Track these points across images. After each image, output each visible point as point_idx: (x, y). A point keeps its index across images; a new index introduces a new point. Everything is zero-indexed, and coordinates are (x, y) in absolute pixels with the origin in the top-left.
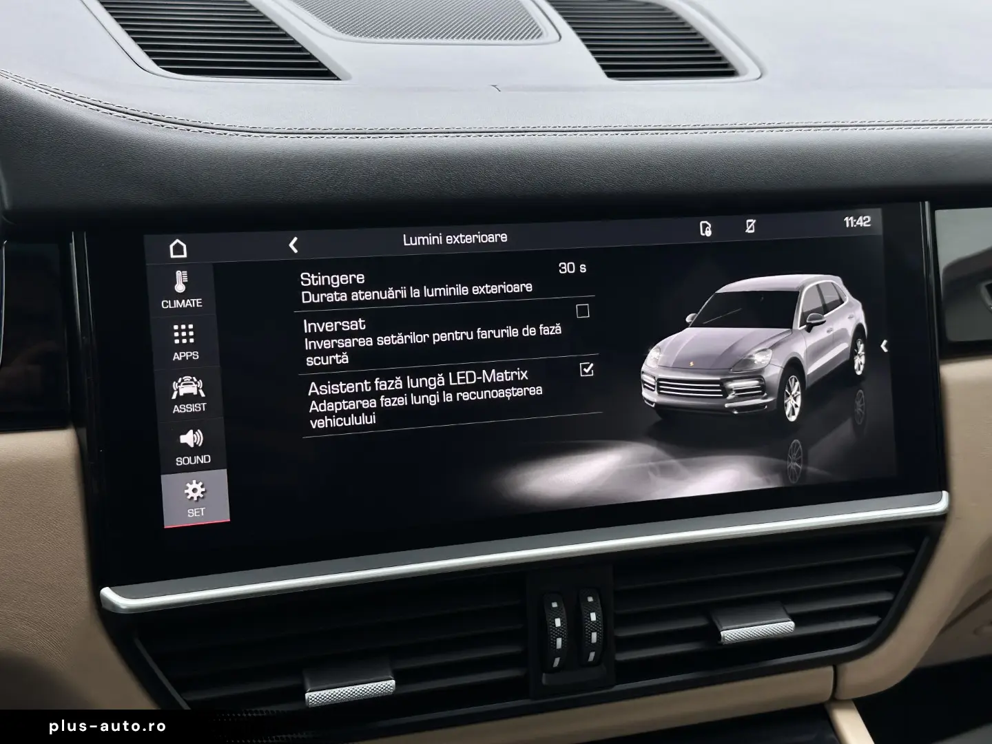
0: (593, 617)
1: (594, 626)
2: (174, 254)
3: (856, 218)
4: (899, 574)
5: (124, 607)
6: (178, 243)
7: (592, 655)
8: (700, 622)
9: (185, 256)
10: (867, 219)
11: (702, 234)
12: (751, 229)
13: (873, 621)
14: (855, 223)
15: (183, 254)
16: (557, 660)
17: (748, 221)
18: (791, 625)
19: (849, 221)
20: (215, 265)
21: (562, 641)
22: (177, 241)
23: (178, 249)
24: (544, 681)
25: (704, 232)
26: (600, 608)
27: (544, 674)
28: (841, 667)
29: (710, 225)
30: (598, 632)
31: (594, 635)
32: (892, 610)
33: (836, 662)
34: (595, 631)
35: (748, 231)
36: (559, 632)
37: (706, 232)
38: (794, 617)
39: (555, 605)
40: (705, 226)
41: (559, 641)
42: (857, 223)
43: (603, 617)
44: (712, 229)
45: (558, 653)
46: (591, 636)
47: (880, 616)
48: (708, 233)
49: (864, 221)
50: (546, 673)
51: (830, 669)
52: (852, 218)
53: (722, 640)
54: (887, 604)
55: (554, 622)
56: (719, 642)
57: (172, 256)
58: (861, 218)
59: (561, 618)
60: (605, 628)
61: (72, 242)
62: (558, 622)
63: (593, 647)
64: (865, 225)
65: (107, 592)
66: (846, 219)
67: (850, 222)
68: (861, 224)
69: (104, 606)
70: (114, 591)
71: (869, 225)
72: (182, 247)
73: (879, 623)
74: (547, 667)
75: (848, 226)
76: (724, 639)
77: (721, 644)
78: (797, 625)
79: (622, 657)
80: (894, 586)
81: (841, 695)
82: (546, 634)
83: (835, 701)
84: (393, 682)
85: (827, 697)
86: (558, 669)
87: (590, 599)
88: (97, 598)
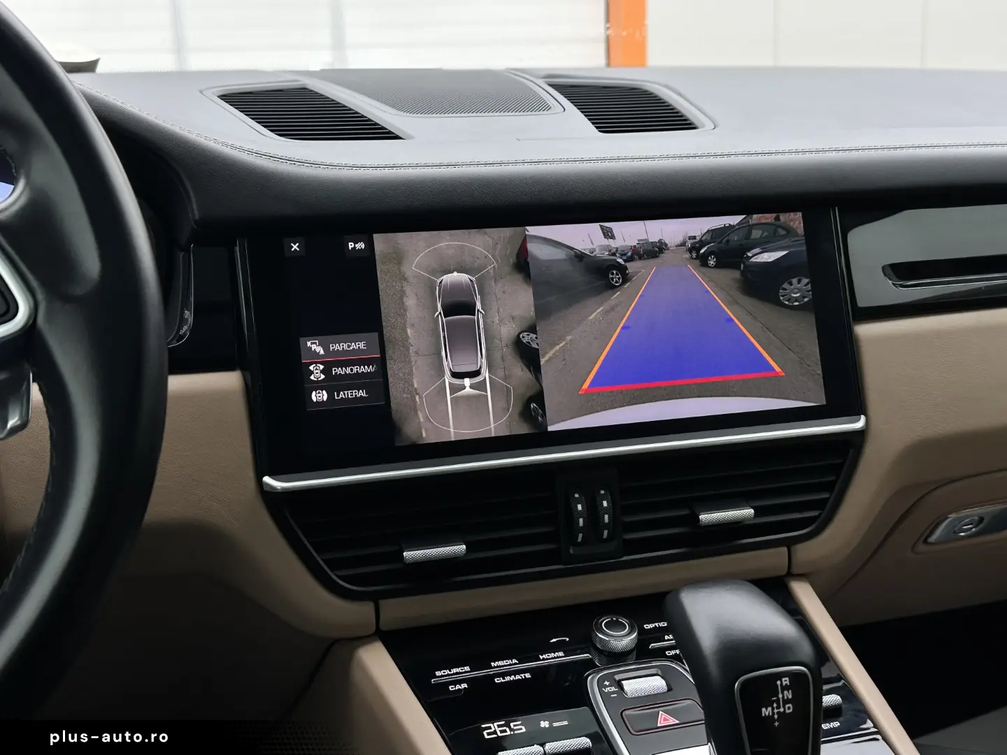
0: (605, 504)
1: (606, 511)
4: (833, 478)
5: (278, 489)
7: (606, 532)
8: (685, 512)
13: (815, 513)
16: (580, 536)
18: (752, 511)
21: (584, 521)
24: (571, 551)
26: (610, 497)
27: (571, 547)
28: (793, 548)
30: (609, 515)
31: (606, 517)
32: (828, 506)
33: (789, 543)
34: (607, 514)
36: (580, 514)
38: (752, 508)
39: (577, 495)
41: (581, 520)
43: (613, 503)
45: (581, 530)
46: (604, 517)
47: (820, 510)
50: (573, 546)
51: (785, 549)
53: (701, 522)
54: (825, 501)
55: (577, 507)
56: (699, 524)
59: (581, 504)
60: (613, 510)
61: (236, 245)
62: (580, 507)
63: (606, 526)
65: (267, 479)
69: (265, 489)
70: (274, 479)
73: (820, 514)
74: (572, 541)
77: (700, 526)
78: (757, 514)
79: (629, 536)
80: (829, 487)
81: (795, 570)
82: (571, 515)
83: (791, 575)
84: (464, 547)
85: (784, 572)
86: (581, 544)
87: (602, 492)
88: (260, 483)
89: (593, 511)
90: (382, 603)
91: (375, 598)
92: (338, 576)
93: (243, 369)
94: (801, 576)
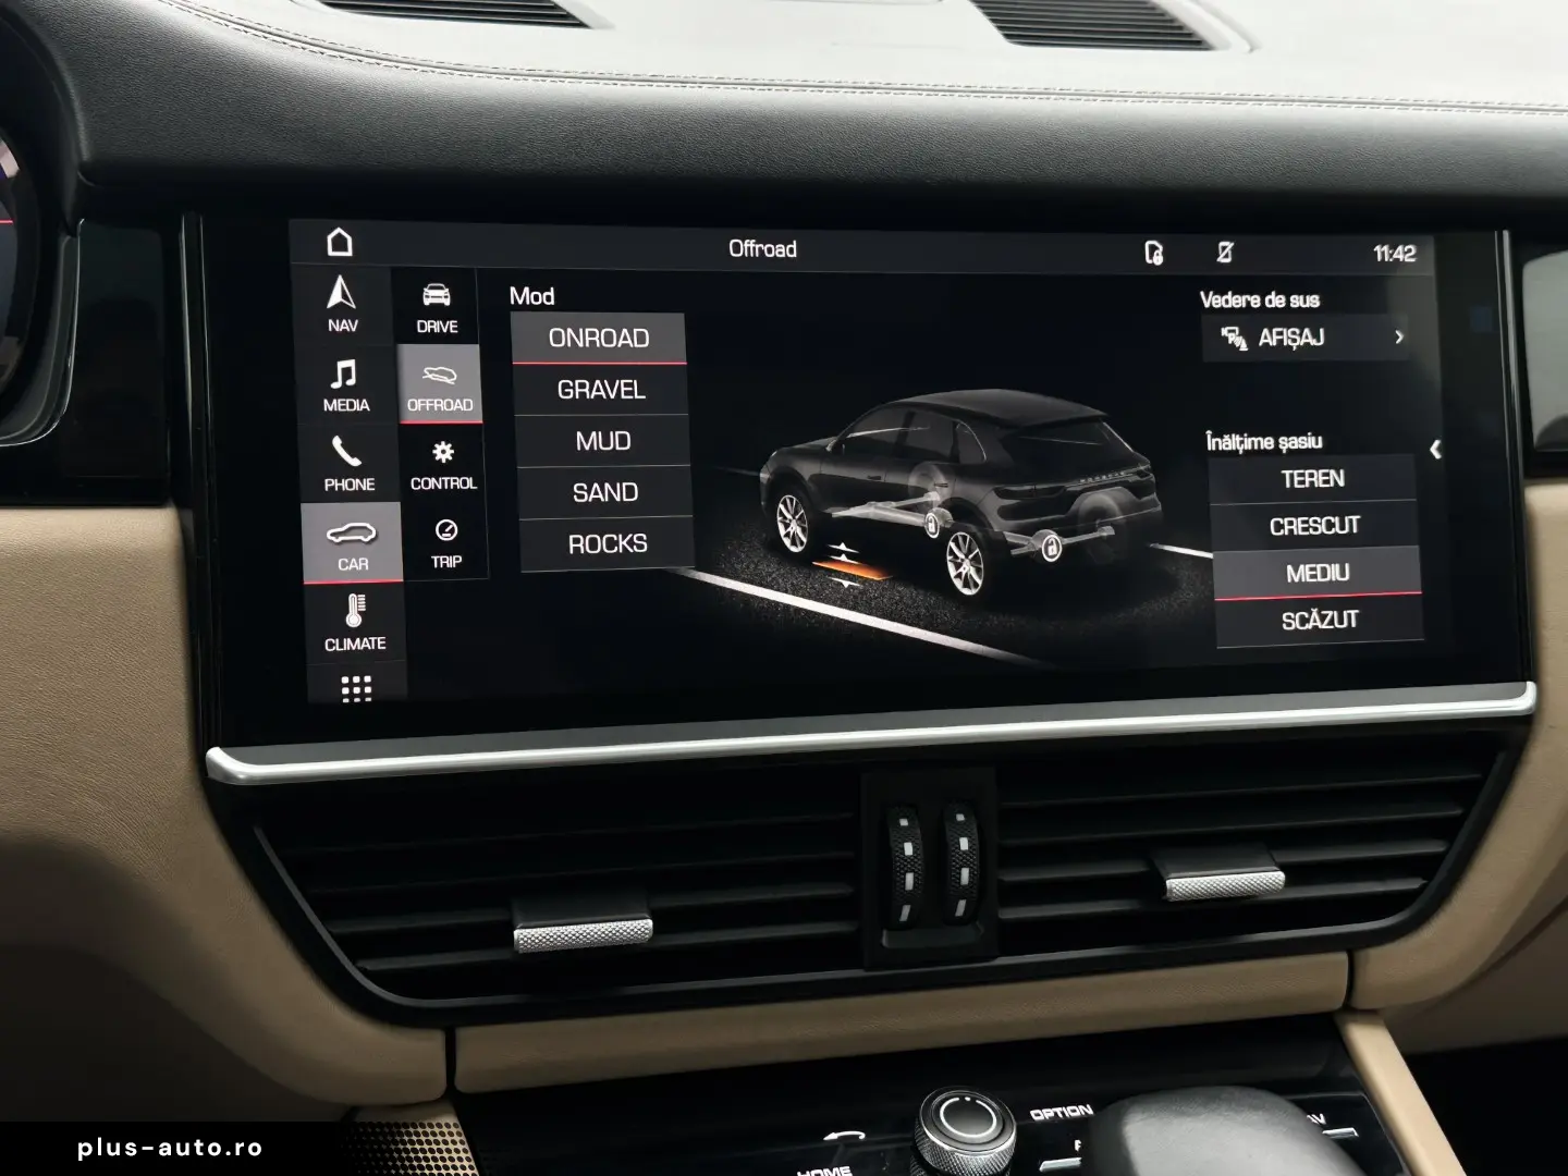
0: (964, 844)
1: (965, 860)
2: (334, 250)
3: (1394, 247)
4: (1458, 812)
5: (241, 776)
6: (339, 235)
7: (961, 906)
8: (1134, 868)
9: (349, 253)
10: (1410, 251)
11: (1148, 261)
12: (1226, 256)
13: (1413, 884)
14: (1391, 256)
15: (346, 250)
16: (906, 910)
17: (1222, 244)
18: (1279, 877)
19: (1382, 251)
20: (394, 271)
21: (915, 878)
22: (339, 230)
23: (339, 242)
24: (884, 941)
25: (1151, 257)
26: (975, 830)
27: (885, 932)
28: (1360, 955)
29: (1161, 248)
30: (971, 868)
31: (965, 873)
32: (1443, 870)
33: (1353, 946)
34: (968, 866)
35: (1221, 259)
36: (909, 865)
37: (1155, 258)
38: (1282, 868)
39: (904, 823)
40: (1153, 249)
41: (910, 878)
42: (1395, 256)
43: (981, 845)
44: (1163, 254)
45: (909, 898)
46: (960, 874)
47: (1424, 879)
48: (1158, 260)
49: (1405, 253)
50: (889, 929)
51: (1343, 957)
52: (1386, 248)
53: (1168, 894)
54: (1437, 859)
55: (903, 848)
56: (1164, 898)
57: (331, 253)
58: (1400, 248)
59: (912, 842)
60: (983, 858)
61: (181, 229)
62: (909, 849)
63: (963, 892)
64: (1406, 260)
65: (216, 755)
66: (1378, 248)
67: (1383, 253)
68: (1401, 257)
69: (212, 775)
70: (229, 754)
71: (1413, 260)
72: (346, 239)
73: (1423, 888)
74: (888, 919)
75: (1379, 259)
76: (1171, 891)
77: (1167, 902)
78: (1290, 882)
79: (1010, 914)
80: (1445, 830)
81: (1360, 1002)
82: (889, 865)
83: (1352, 1009)
84: (650, 923)
85: (1338, 1003)
86: (908, 926)
87: (960, 818)
88: (201, 762)
89: (937, 858)
90: (466, 1035)
91: (449, 1025)
92: (365, 972)
93: (181, 505)
94: (1370, 1015)
